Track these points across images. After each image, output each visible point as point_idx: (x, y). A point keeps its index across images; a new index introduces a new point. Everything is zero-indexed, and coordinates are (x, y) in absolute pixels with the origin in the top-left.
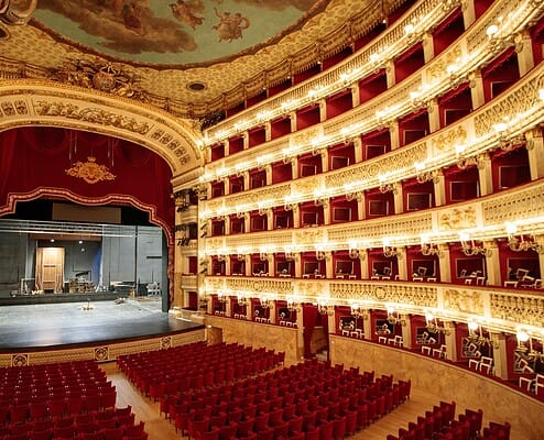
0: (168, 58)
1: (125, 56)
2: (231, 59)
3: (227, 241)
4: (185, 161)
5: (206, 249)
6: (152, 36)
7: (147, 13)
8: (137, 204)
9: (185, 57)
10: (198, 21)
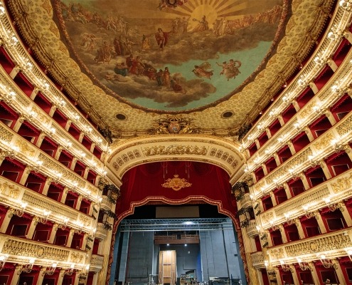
0: (203, 102)
1: (180, 109)
2: (240, 89)
3: (276, 211)
4: (235, 165)
5: (263, 225)
6: (190, 92)
7: (182, 80)
8: (208, 201)
9: (212, 98)
10: (210, 74)
